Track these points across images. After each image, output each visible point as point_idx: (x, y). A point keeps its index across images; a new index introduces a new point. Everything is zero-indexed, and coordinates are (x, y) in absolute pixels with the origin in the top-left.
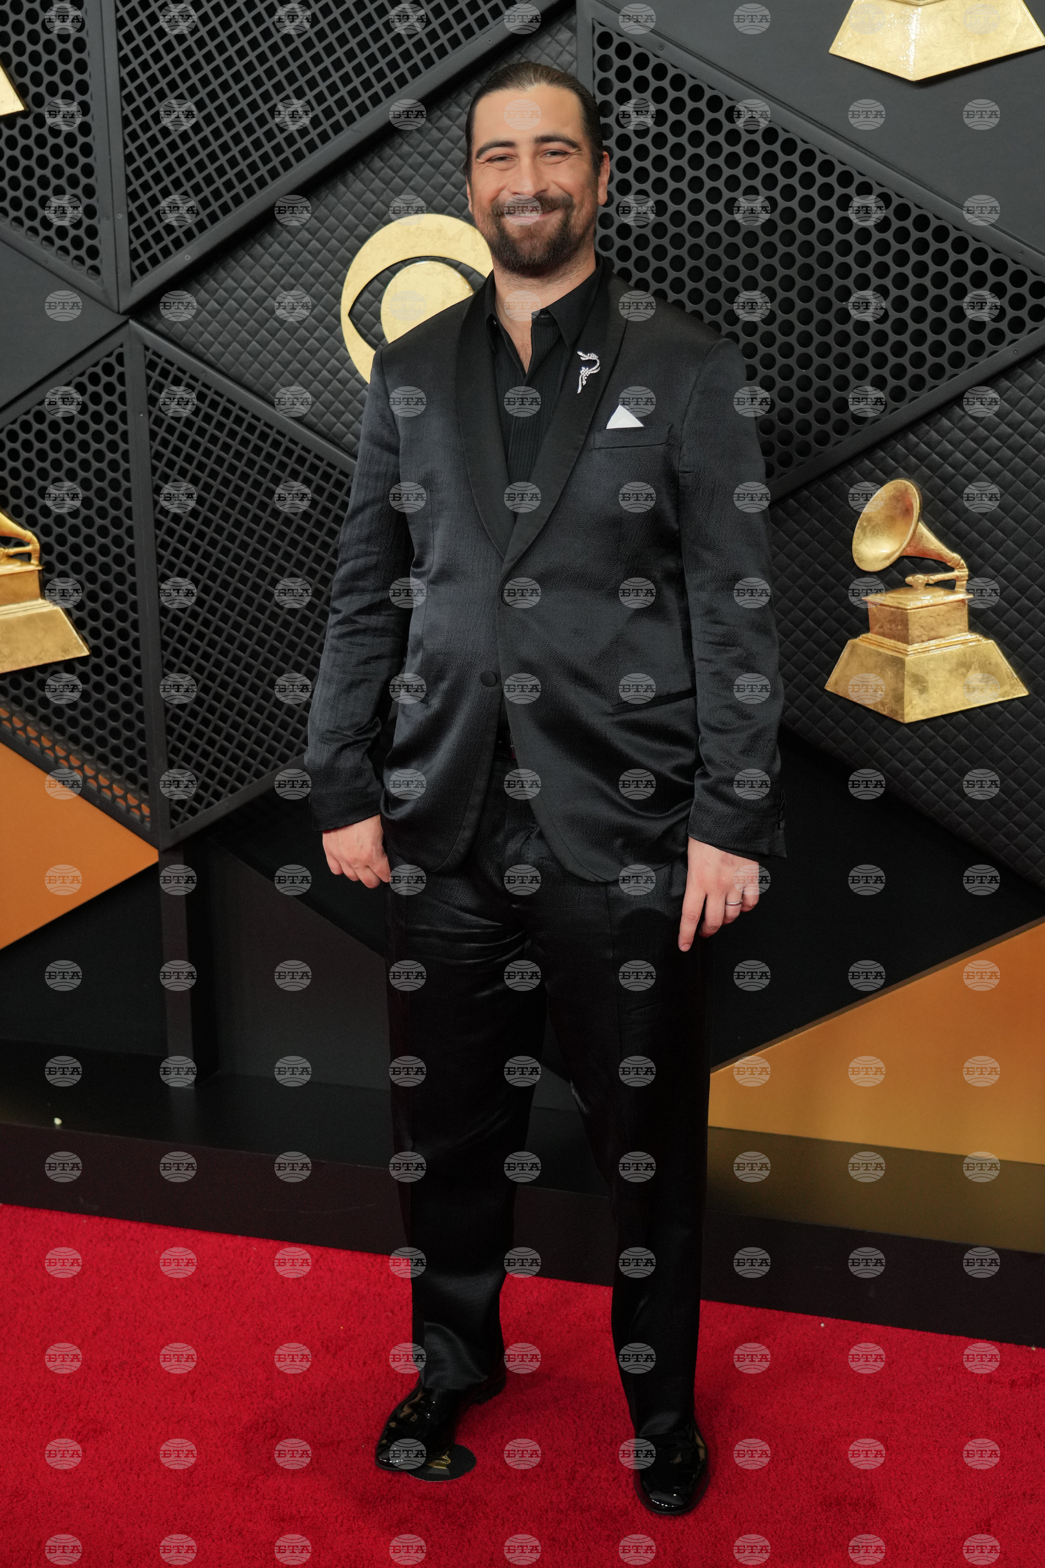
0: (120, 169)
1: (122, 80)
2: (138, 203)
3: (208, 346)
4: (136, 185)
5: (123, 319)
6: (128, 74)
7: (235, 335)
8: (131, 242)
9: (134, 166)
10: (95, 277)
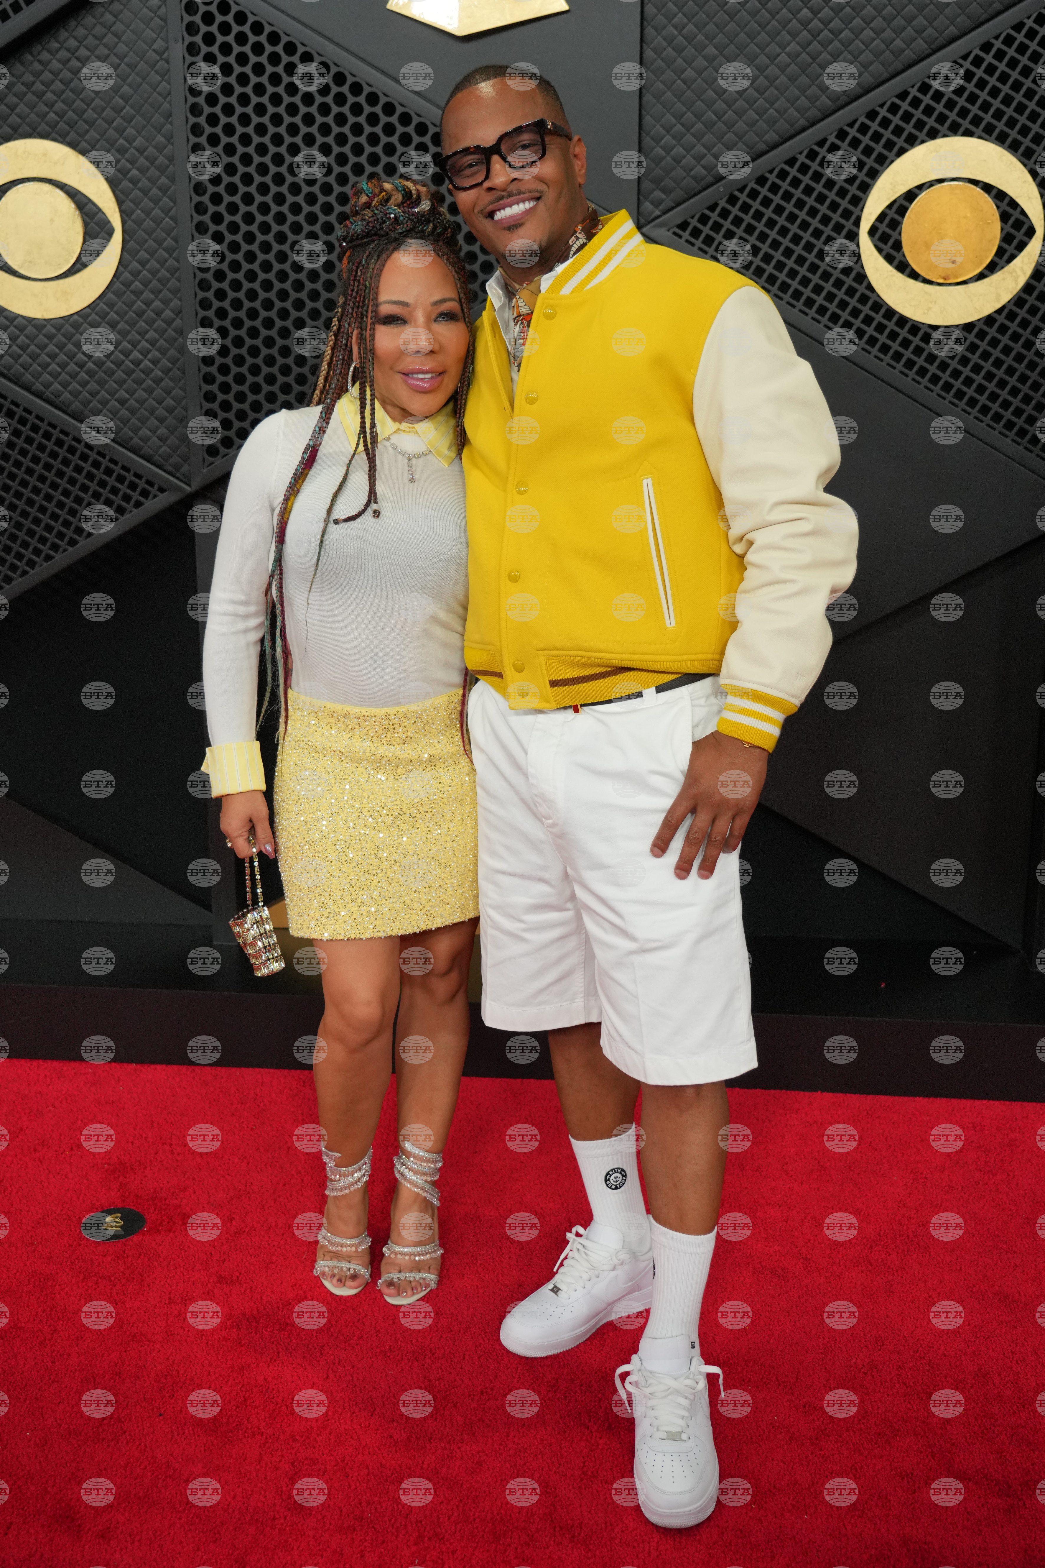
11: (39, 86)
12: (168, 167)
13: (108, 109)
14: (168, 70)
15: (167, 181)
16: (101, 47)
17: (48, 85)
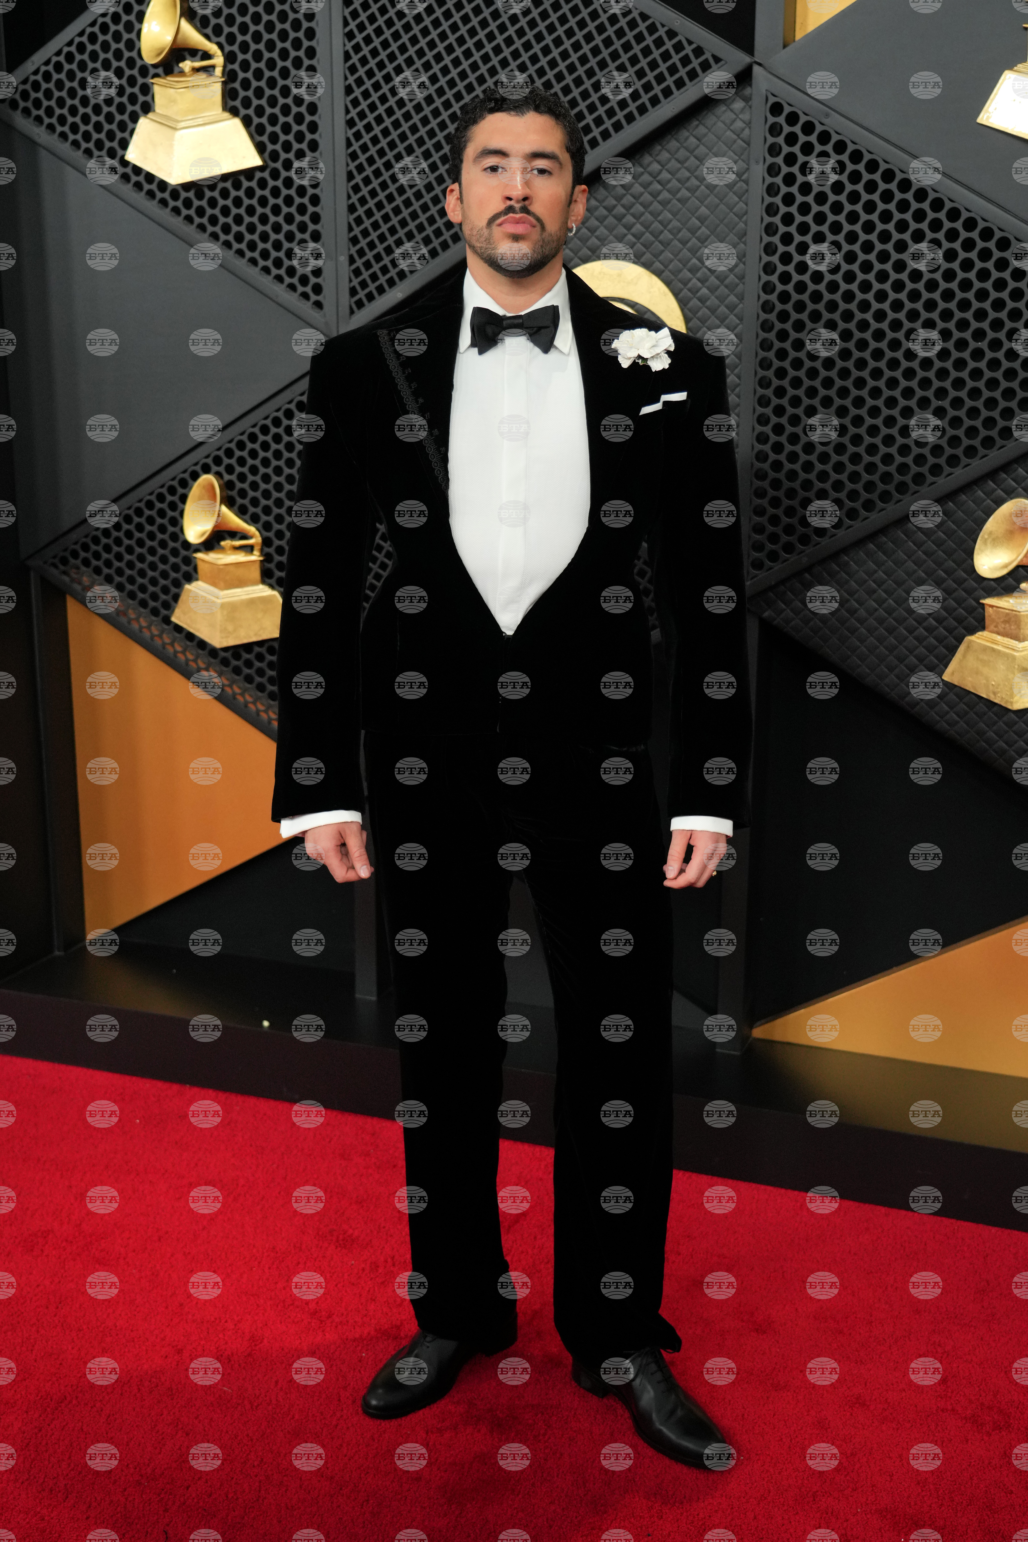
0: (343, 217)
1: (348, 140)
2: (358, 247)
4: (357, 231)
6: (354, 134)
8: (351, 281)
9: (356, 215)
10: (318, 310)
11: (620, 210)
12: (737, 285)
13: (684, 230)
14: (747, 191)
15: (735, 299)
16: (683, 170)
17: (628, 208)
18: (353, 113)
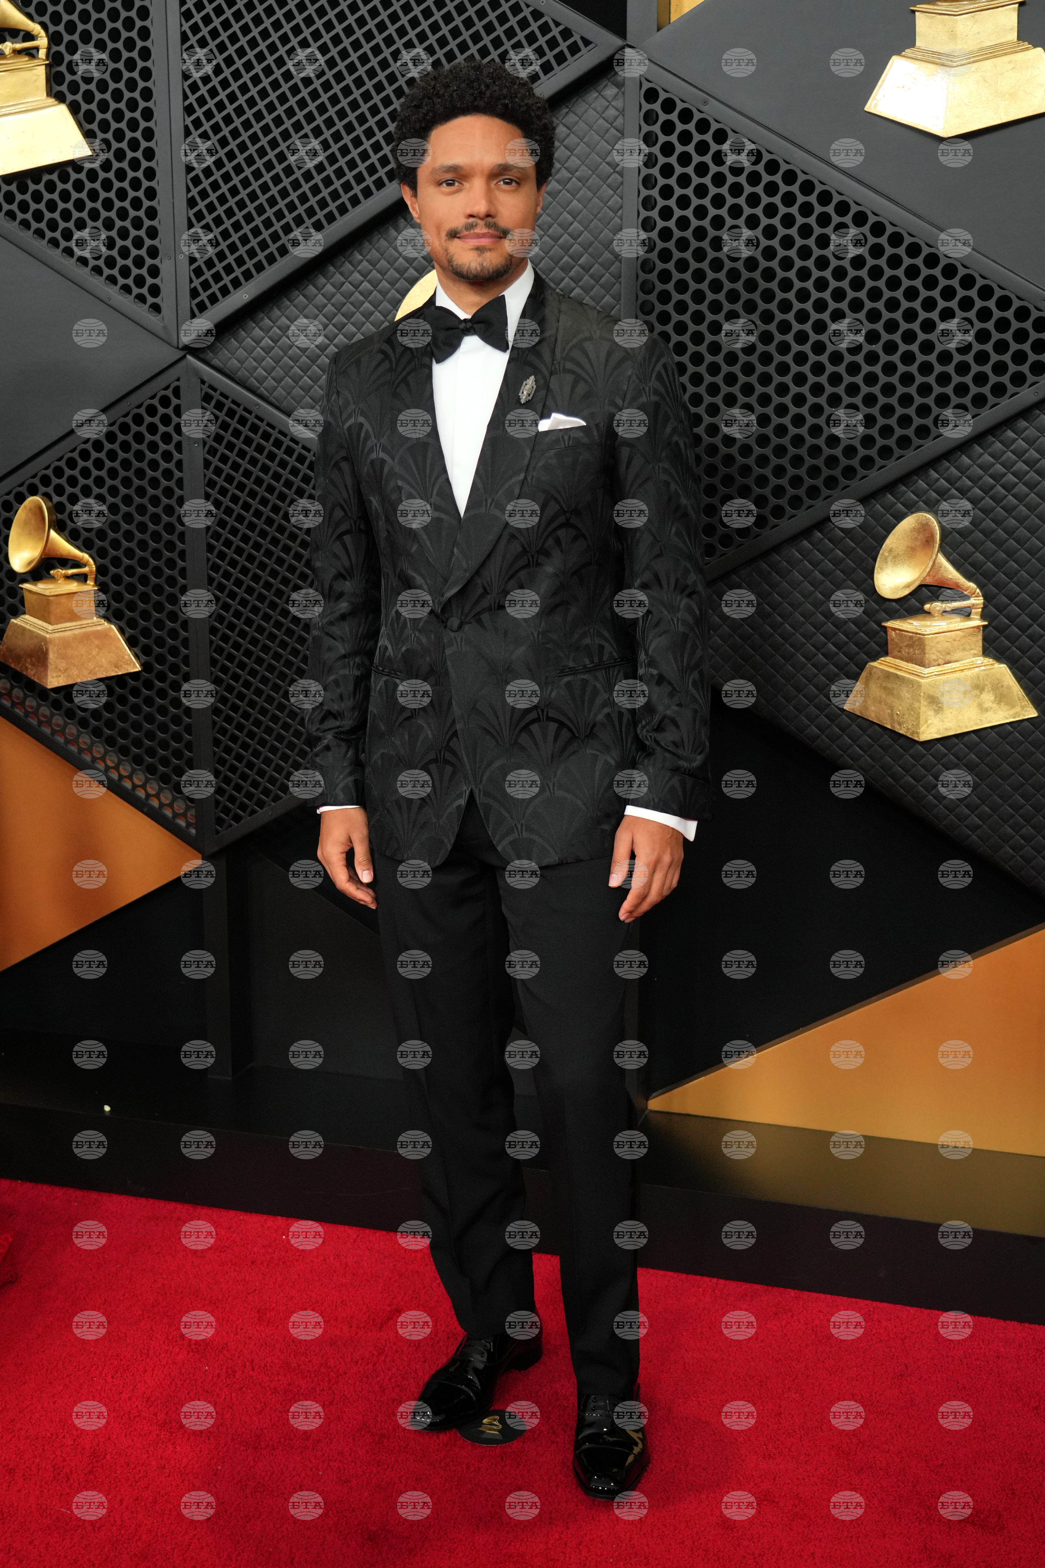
0: (182, 212)
1: (186, 128)
3: (262, 380)
4: (198, 227)
5: (181, 354)
6: (192, 122)
7: (287, 370)
8: (191, 281)
9: (196, 209)
10: (156, 314)
14: (622, 184)
18: (192, 99)
